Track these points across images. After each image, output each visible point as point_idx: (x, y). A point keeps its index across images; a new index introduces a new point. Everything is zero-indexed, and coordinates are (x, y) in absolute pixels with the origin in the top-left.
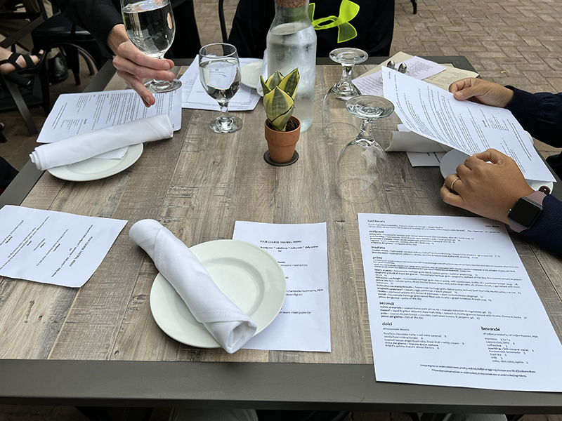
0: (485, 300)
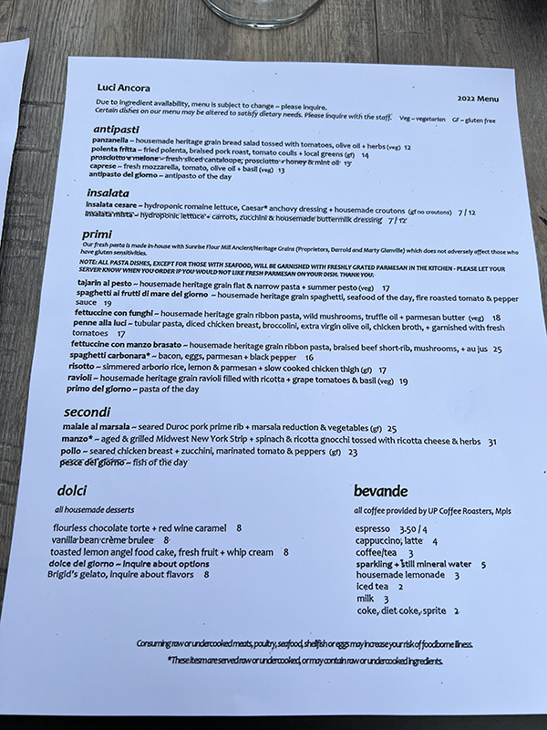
0: (389, 382)
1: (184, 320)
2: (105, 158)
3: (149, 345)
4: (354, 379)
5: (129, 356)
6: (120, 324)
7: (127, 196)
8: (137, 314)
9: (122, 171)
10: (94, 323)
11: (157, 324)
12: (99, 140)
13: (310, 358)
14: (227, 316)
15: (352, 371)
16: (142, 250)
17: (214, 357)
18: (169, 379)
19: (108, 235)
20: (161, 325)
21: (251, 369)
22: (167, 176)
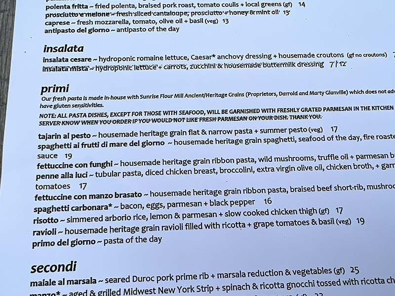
0: (346, 222)
1: (143, 169)
3: (111, 196)
4: (313, 220)
5: (92, 208)
6: (81, 176)
8: (97, 165)
9: (76, 27)
10: (56, 176)
11: (117, 174)
13: (268, 201)
14: (184, 163)
15: (310, 212)
16: (99, 102)
17: (174, 205)
18: (133, 230)
19: (66, 89)
20: (121, 175)
21: (211, 215)
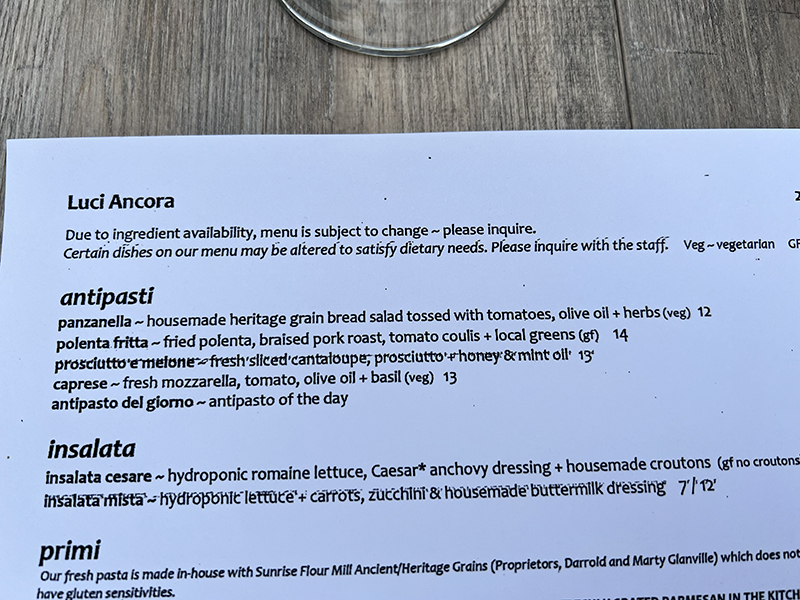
2: (83, 365)
7: (132, 454)
9: (119, 394)
12: (72, 324)
16: (164, 584)
19: (92, 551)
22: (214, 403)
